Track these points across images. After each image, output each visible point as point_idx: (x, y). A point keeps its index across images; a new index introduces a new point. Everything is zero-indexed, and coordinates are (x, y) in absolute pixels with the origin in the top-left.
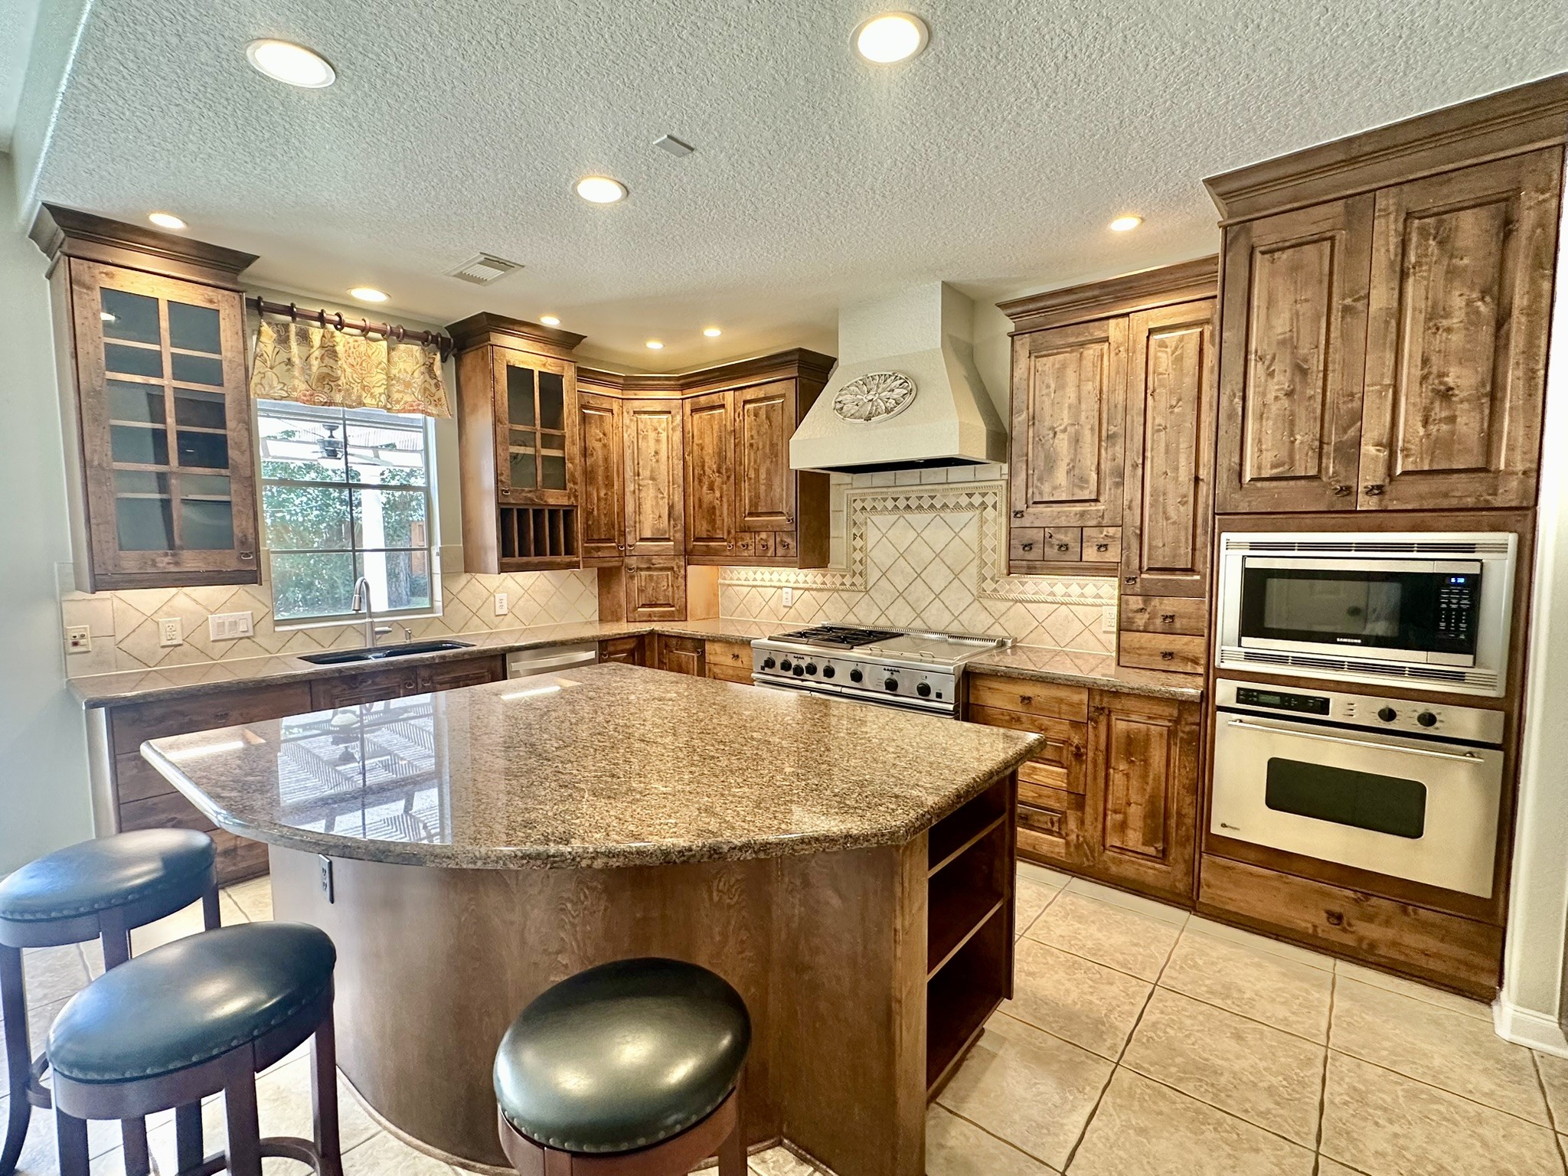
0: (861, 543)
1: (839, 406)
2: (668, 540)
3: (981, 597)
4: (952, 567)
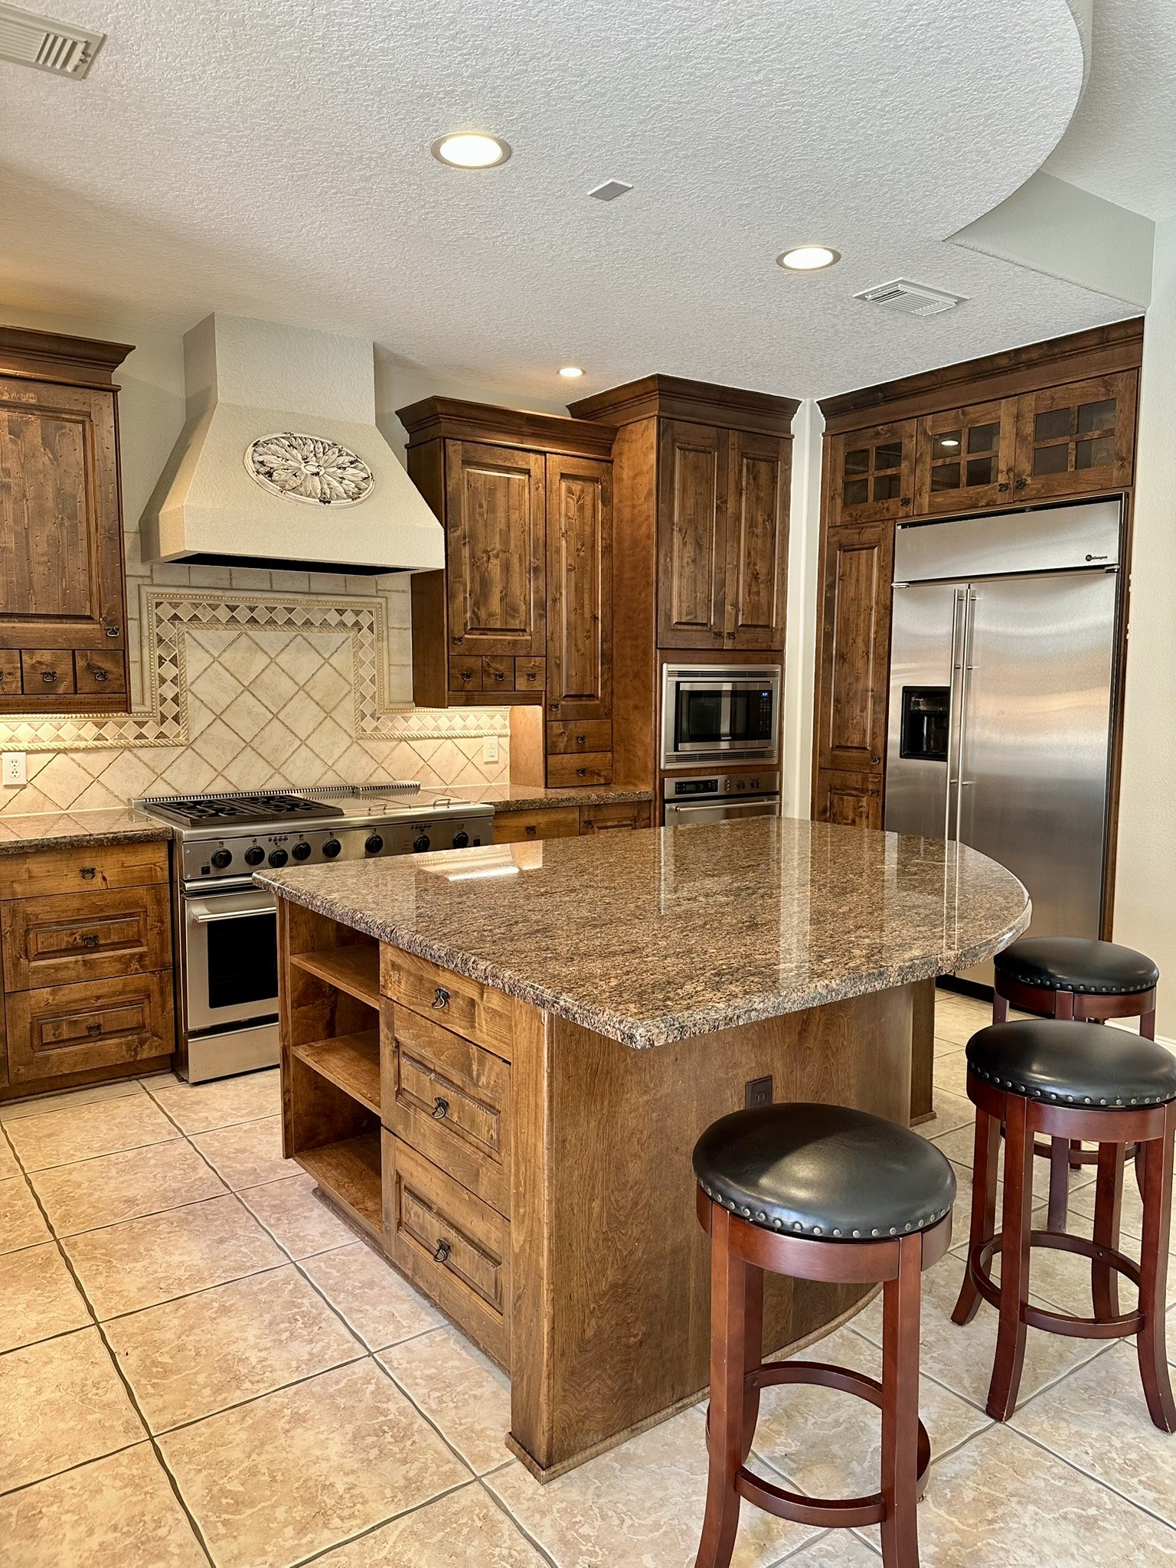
0: (174, 671)
1: (262, 470)
3: (361, 738)
4: (321, 703)
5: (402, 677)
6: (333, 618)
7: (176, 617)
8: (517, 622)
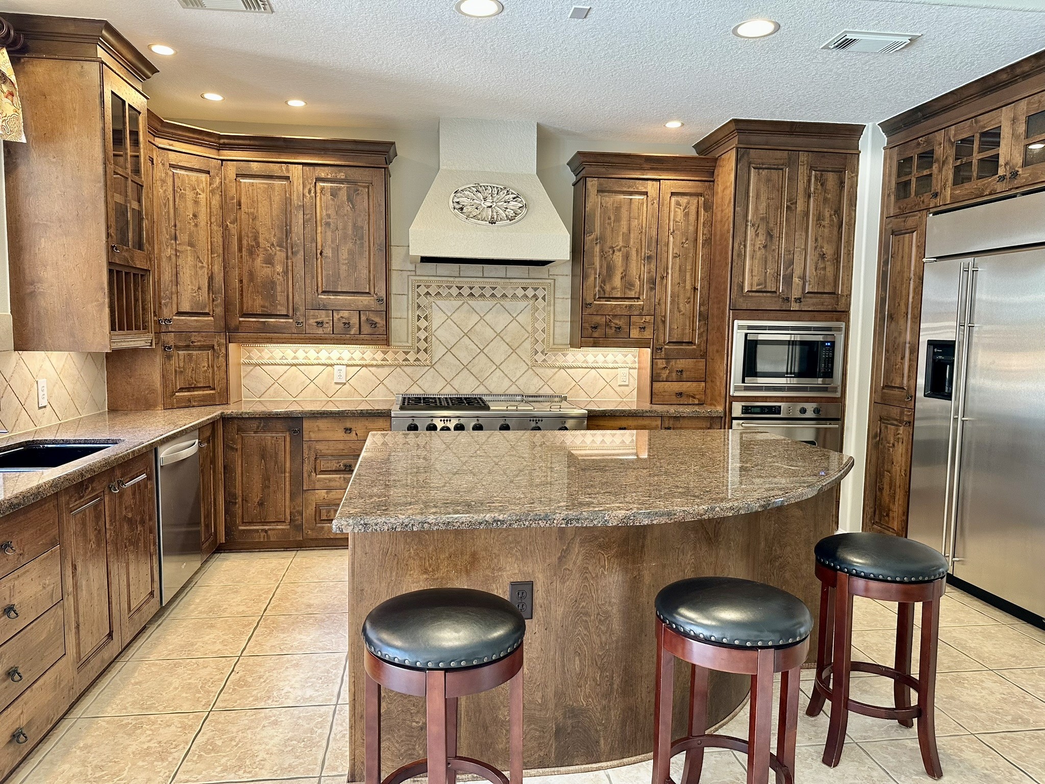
0: (426, 324)
1: (458, 206)
2: (207, 314)
3: (534, 366)
4: (510, 344)
5: (563, 328)
6: (520, 293)
7: (428, 293)
8: (633, 293)
